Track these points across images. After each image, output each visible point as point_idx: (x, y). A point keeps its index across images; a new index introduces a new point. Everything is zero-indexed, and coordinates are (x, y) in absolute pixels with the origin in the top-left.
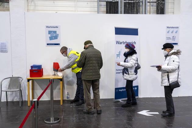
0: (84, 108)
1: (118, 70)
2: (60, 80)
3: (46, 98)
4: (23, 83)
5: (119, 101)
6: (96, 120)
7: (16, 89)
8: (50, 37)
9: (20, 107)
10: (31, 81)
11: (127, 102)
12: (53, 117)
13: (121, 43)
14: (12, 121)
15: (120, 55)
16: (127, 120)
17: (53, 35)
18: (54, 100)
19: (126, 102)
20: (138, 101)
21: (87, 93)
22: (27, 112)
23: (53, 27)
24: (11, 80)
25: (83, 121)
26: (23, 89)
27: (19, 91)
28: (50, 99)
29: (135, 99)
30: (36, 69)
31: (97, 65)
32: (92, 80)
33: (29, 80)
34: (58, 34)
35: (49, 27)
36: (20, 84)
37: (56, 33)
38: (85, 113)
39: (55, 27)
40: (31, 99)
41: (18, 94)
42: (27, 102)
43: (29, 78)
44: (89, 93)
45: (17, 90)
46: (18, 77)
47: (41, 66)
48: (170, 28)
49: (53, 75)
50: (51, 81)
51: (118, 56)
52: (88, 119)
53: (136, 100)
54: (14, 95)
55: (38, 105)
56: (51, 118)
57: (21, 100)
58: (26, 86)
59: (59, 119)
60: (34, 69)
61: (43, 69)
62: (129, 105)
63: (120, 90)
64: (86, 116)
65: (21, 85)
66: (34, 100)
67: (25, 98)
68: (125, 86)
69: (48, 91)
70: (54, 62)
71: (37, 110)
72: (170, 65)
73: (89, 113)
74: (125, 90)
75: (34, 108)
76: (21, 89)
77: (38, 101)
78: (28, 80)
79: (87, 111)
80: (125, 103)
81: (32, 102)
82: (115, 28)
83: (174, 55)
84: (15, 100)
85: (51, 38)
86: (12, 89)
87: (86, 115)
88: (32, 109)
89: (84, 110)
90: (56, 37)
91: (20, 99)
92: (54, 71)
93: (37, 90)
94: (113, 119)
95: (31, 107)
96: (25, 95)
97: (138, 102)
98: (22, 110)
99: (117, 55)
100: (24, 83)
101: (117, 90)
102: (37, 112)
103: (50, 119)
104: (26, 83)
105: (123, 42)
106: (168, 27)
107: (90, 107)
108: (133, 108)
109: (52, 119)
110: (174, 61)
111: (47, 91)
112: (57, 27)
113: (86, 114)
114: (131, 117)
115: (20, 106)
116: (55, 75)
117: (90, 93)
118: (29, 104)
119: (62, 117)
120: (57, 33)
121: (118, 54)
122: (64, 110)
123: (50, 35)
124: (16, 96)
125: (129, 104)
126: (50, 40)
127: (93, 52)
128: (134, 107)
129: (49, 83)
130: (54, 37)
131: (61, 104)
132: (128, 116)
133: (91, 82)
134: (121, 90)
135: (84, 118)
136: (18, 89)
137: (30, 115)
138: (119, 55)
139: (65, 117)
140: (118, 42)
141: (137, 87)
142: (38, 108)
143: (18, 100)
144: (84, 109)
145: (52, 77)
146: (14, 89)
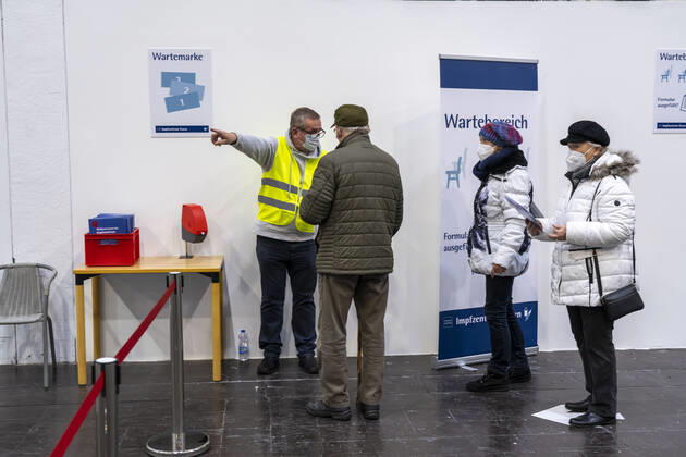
0: (310, 396)
1: (451, 237)
2: (210, 279)
3: (152, 351)
4: (58, 288)
5: (457, 367)
6: (360, 445)
7: (29, 314)
8: (167, 99)
9: (46, 389)
10: (90, 280)
11: (489, 372)
12: (181, 429)
13: (464, 124)
14: (12, 449)
15: (461, 175)
16: (491, 446)
17: (182, 90)
18: (185, 359)
19: (485, 369)
20: (538, 368)
21: (333, 329)
22: (75, 410)
23: (181, 57)
24: (8, 276)
25: (306, 449)
26: (56, 316)
27: (41, 324)
28: (168, 358)
29: (523, 358)
30: (111, 231)
31: (380, 213)
32: (360, 276)
33: (80, 279)
34: (203, 87)
35: (165, 58)
36: (46, 293)
37: (194, 82)
38: (314, 414)
39: (189, 58)
40: (90, 357)
41: (39, 336)
42: (76, 366)
43: (82, 268)
44: (339, 332)
45: (33, 318)
46: (38, 266)
47: (132, 218)
48: (671, 58)
49: (181, 257)
50: (171, 280)
51: (452, 176)
52: (327, 439)
53: (526, 361)
54: (20, 339)
55: (118, 381)
56: (175, 437)
57: (50, 361)
58: (70, 303)
59: (205, 440)
60: (101, 231)
61: (138, 231)
62: (498, 381)
63: (460, 321)
64: (318, 426)
65: (47, 297)
66: (101, 360)
67: (66, 352)
68: (481, 303)
69: (162, 324)
70: (187, 203)
71: (116, 403)
72: (599, 220)
73: (329, 414)
74: (483, 319)
75: (104, 395)
76: (50, 314)
77: (117, 366)
78: (77, 276)
79: (324, 408)
80: (482, 372)
81: (93, 368)
82: (441, 59)
83: (614, 176)
84: (23, 361)
85: (172, 105)
86: (12, 315)
87: (320, 423)
88: (96, 396)
89: (310, 404)
90: (193, 100)
91: (45, 354)
92: (184, 242)
93: (115, 317)
94: (429, 440)
95: (90, 388)
96: (66, 340)
97: (533, 367)
98: (54, 403)
99: (448, 173)
100: (62, 289)
101: (448, 322)
102: (117, 408)
103: (171, 438)
104: (70, 289)
105: (474, 119)
106: (664, 56)
107: (338, 389)
108: (514, 393)
109: (177, 438)
110: (617, 203)
111: (155, 322)
112: (197, 57)
113: (317, 420)
114: (507, 431)
115: (46, 385)
116: (191, 257)
117: (344, 331)
118: (82, 378)
119: (221, 430)
120: (197, 83)
121: (452, 169)
122: (227, 401)
123: (168, 89)
124: (29, 342)
125: (498, 377)
126: (169, 110)
127: (367, 161)
128: (517, 392)
129: (164, 290)
130: (184, 96)
131: (217, 375)
132: (496, 430)
133: (354, 285)
134: (466, 321)
135: (312, 437)
136: (38, 316)
137: (86, 424)
138: (457, 172)
139: (229, 429)
140: (451, 121)
141: (533, 306)
142: (117, 392)
143: (35, 360)
144: (308, 399)
145: (176, 266)
146: (18, 314)
